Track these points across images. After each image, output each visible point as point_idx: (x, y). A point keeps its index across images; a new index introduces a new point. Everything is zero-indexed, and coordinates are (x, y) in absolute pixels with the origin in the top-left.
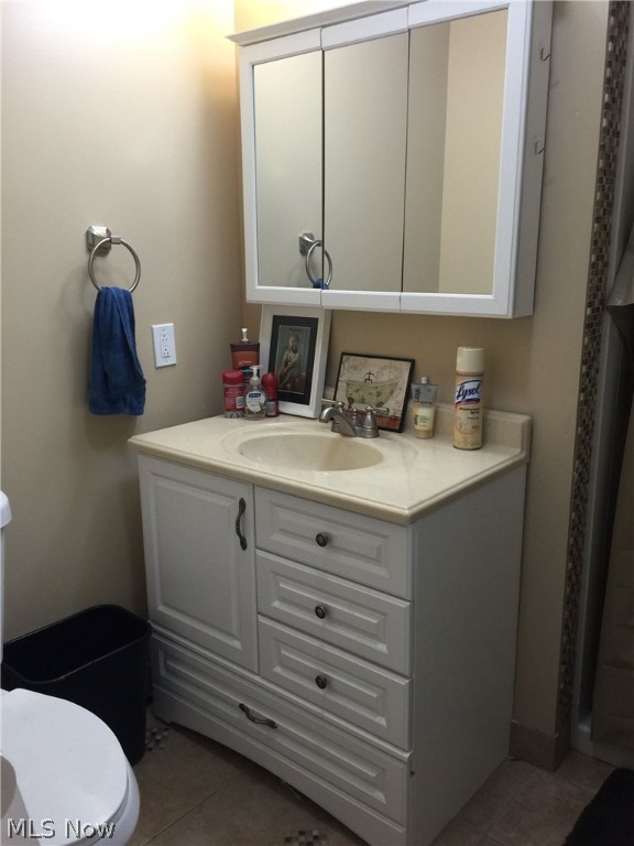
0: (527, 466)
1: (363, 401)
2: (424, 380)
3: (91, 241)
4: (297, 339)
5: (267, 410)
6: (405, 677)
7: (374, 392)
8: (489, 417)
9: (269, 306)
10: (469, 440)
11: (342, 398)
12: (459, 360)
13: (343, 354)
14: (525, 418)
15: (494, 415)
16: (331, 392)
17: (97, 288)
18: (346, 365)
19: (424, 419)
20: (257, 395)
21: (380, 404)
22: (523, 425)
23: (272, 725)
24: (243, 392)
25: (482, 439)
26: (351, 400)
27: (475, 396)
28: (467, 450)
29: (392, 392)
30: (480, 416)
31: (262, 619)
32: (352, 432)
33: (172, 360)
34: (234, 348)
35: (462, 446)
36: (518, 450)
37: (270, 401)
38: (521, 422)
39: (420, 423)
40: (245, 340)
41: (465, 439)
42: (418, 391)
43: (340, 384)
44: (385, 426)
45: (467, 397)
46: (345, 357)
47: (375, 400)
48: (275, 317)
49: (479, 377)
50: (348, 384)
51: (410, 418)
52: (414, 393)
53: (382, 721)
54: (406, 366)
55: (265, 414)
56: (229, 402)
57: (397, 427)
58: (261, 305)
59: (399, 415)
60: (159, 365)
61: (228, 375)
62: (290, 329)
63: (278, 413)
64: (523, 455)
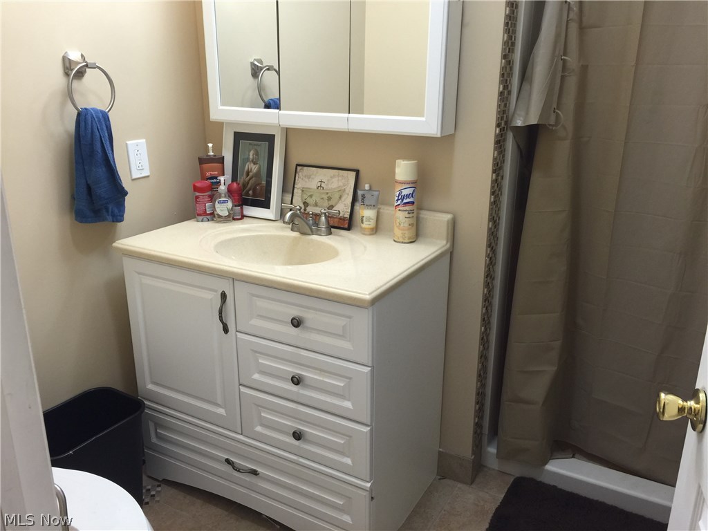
0: (450, 254)
1: (316, 205)
2: (367, 187)
3: (68, 65)
4: (257, 153)
5: (234, 214)
6: (367, 425)
7: (326, 197)
8: (421, 216)
9: (230, 124)
10: (406, 235)
11: (298, 202)
12: (397, 170)
13: (298, 165)
14: (449, 217)
15: (425, 215)
16: (288, 198)
17: (77, 109)
18: (300, 174)
19: (369, 219)
20: (224, 202)
21: (331, 207)
22: (448, 221)
23: (255, 473)
24: (212, 199)
25: (417, 234)
26: (306, 204)
27: (411, 200)
28: (405, 243)
29: (340, 197)
30: (415, 215)
31: (243, 389)
32: (309, 231)
33: (146, 173)
34: (202, 161)
35: (401, 240)
36: (445, 242)
37: (236, 206)
38: (446, 219)
39: (365, 223)
40: (211, 153)
41: (404, 234)
42: (363, 196)
43: (295, 190)
44: (336, 225)
45: (405, 201)
46: (299, 168)
47: (326, 204)
48: (236, 133)
49: (414, 184)
50: (303, 191)
51: (357, 218)
52: (360, 198)
53: (348, 461)
54: (351, 176)
55: (232, 217)
56: (200, 208)
57: (346, 226)
58: (223, 123)
59: (347, 215)
60: (134, 177)
61: (198, 185)
62: (250, 144)
63: (243, 217)
64: (448, 245)
